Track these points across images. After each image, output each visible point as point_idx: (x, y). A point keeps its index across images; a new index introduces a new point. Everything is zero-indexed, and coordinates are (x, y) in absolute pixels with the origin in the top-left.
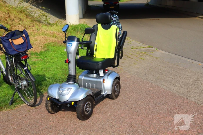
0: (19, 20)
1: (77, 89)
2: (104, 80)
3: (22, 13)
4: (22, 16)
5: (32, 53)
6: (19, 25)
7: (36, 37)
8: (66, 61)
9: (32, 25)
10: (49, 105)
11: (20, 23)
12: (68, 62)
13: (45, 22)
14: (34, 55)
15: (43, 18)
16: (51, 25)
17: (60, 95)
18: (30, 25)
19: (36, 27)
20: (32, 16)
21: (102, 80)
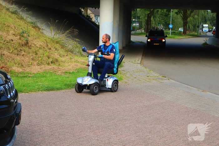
0: (55, 50)
1: (91, 79)
2: (107, 80)
3: (57, 43)
4: (57, 46)
5: (66, 72)
6: (55, 53)
7: (69, 64)
8: (87, 65)
9: (66, 55)
10: (77, 87)
11: (56, 52)
12: (88, 65)
13: (78, 54)
14: (68, 73)
15: (76, 49)
16: (83, 56)
17: (83, 81)
18: (64, 54)
19: (70, 56)
20: (66, 47)
21: (106, 79)
